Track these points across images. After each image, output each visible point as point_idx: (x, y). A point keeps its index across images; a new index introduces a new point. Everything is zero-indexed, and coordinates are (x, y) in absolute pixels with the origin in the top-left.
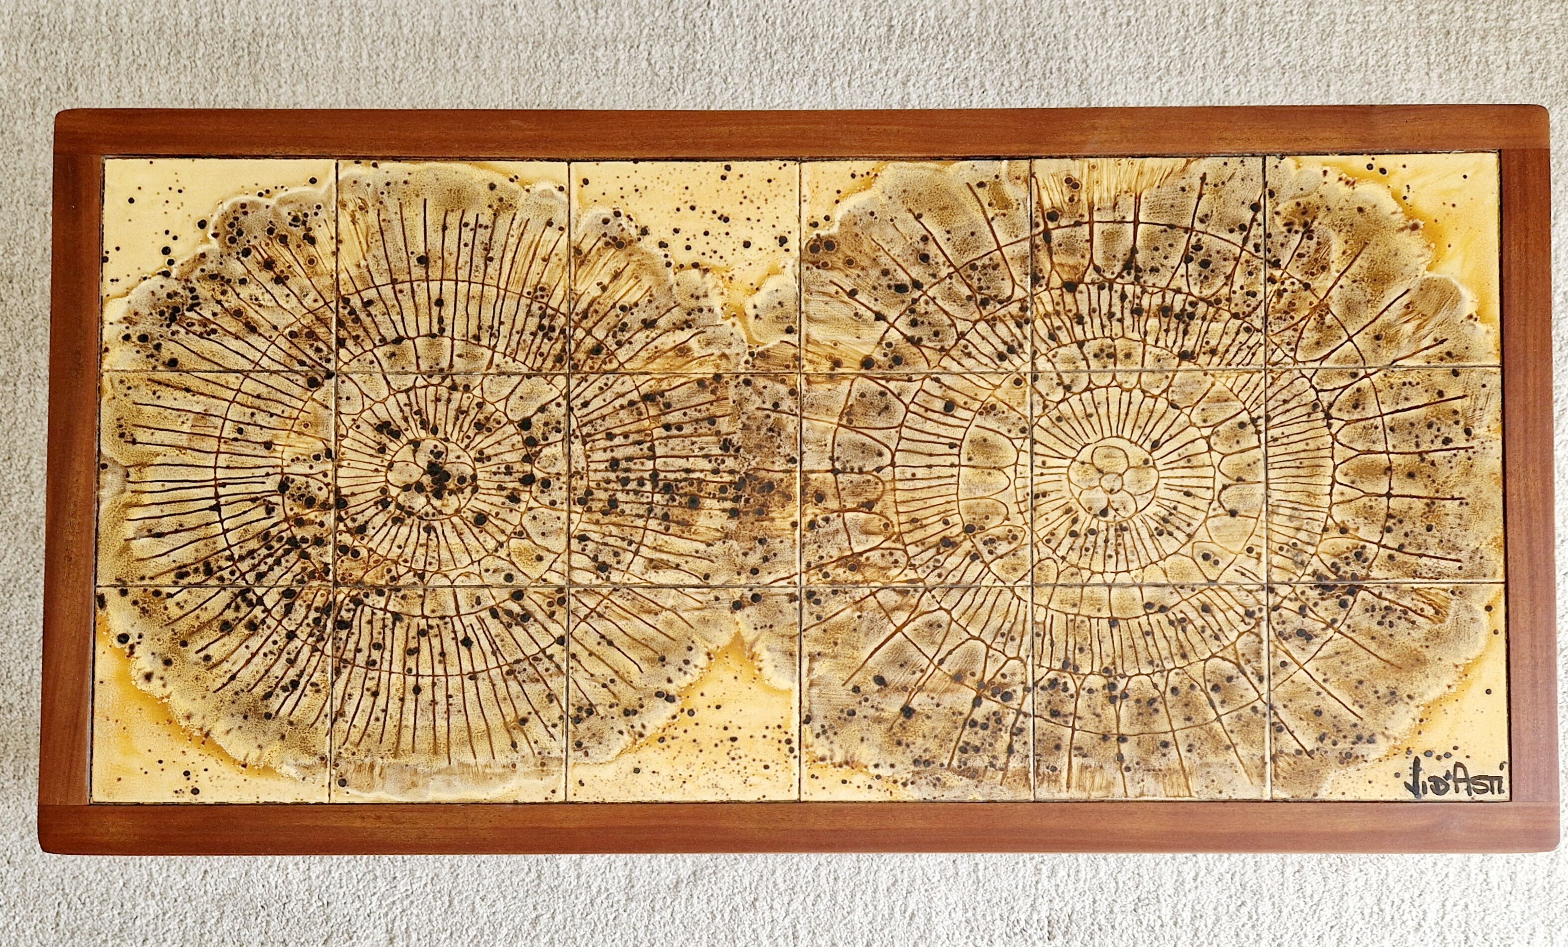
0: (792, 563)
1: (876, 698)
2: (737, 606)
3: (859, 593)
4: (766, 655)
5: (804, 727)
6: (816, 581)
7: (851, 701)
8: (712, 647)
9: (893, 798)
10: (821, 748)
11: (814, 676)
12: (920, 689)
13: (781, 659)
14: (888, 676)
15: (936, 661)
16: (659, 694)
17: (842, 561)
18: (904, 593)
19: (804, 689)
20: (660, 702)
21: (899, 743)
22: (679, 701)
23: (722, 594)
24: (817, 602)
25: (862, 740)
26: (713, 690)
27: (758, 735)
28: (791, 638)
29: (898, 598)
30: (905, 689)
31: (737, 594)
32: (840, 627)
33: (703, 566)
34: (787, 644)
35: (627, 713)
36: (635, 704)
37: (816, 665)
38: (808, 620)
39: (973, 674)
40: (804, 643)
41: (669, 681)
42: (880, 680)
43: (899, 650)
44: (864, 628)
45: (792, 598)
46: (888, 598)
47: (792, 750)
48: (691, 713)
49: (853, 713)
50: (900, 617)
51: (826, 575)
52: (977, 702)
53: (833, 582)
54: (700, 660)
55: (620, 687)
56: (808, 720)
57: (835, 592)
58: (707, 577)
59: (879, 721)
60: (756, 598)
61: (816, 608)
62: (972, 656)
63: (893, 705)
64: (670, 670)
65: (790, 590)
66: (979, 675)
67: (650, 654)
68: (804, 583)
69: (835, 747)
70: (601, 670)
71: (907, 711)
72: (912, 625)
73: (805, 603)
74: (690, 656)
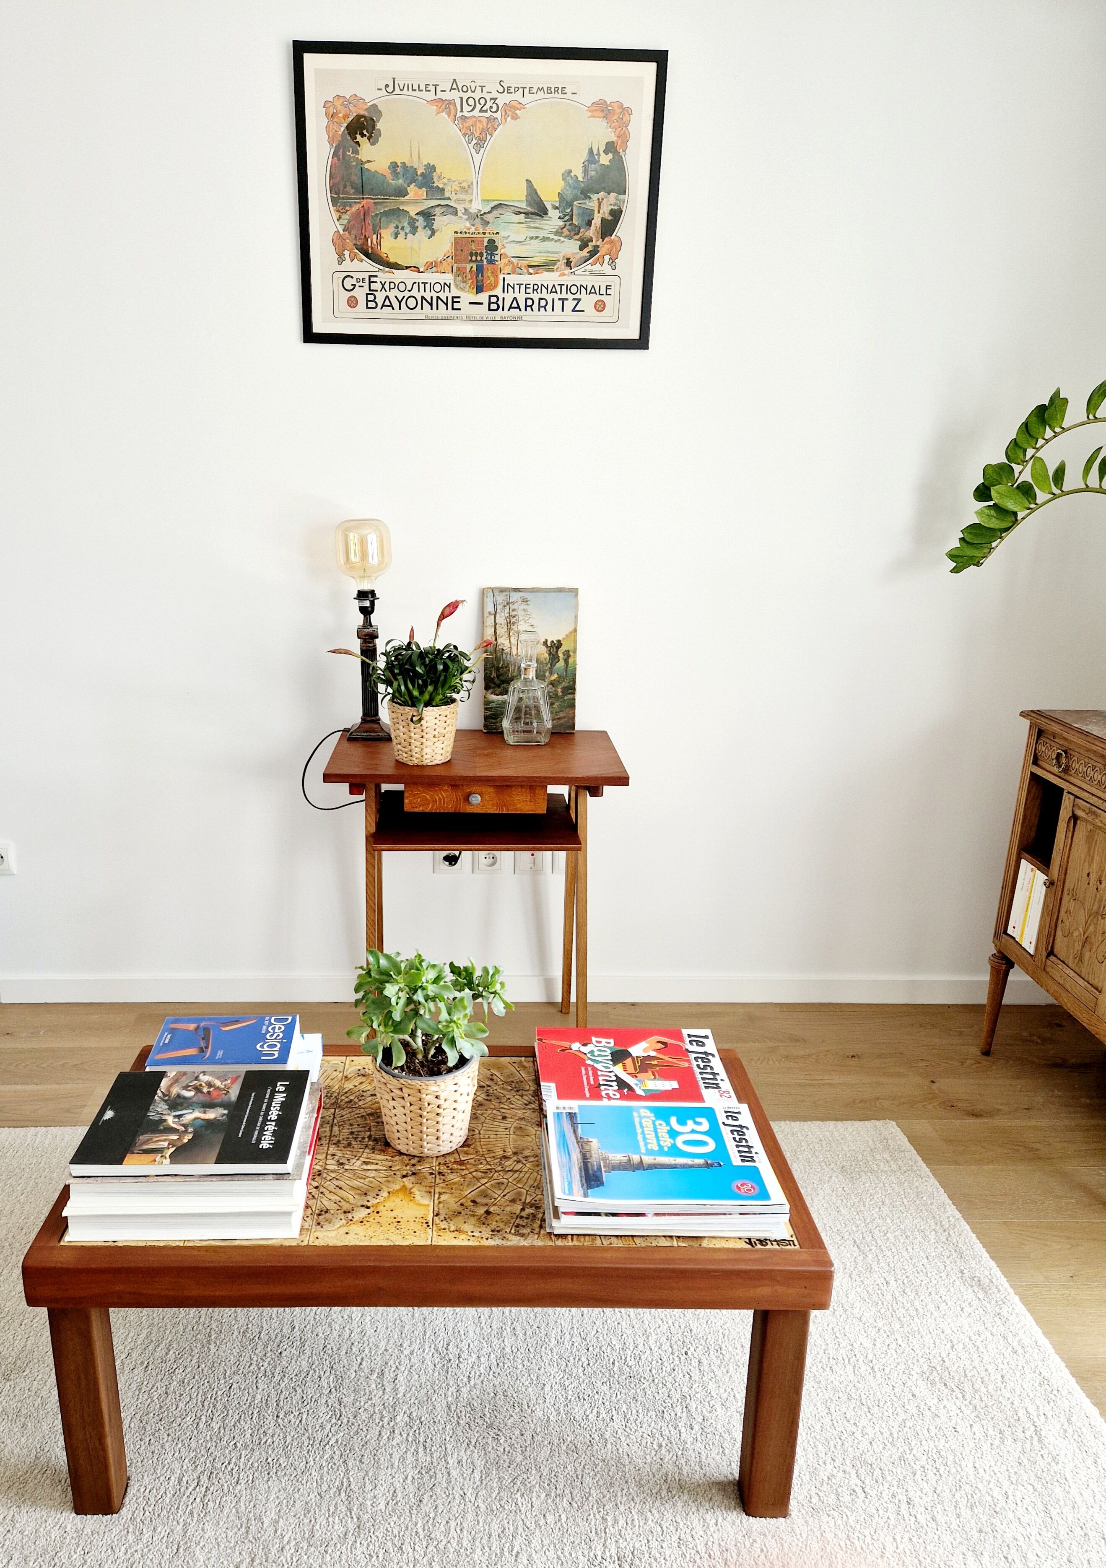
0: (432, 1163)
1: (472, 1208)
2: (404, 1176)
3: (463, 1173)
4: (417, 1193)
5: (435, 1218)
6: (443, 1169)
7: (460, 1209)
8: (390, 1190)
9: (481, 1244)
10: (444, 1225)
11: (441, 1200)
12: (495, 1205)
13: (423, 1194)
14: (478, 1200)
15: (502, 1195)
16: (362, 1206)
17: (455, 1162)
18: (486, 1173)
19: (436, 1204)
20: (363, 1209)
21: (484, 1224)
22: (372, 1209)
23: (398, 1173)
24: (444, 1175)
25: (465, 1222)
26: (389, 1204)
27: (411, 1220)
28: (430, 1187)
29: (483, 1175)
30: (486, 1204)
31: (405, 1173)
32: (455, 1183)
33: (390, 1163)
34: (428, 1189)
35: (345, 1212)
36: (350, 1209)
37: (442, 1196)
38: (438, 1181)
39: (520, 1200)
40: (436, 1189)
41: (368, 1201)
42: (474, 1202)
43: (483, 1191)
44: (466, 1184)
45: (431, 1174)
46: (480, 1174)
47: (428, 1226)
48: (378, 1212)
49: (460, 1213)
50: (484, 1181)
51: (448, 1167)
52: (523, 1210)
53: (451, 1169)
54: (385, 1194)
55: (343, 1203)
56: (437, 1215)
57: (452, 1172)
58: (391, 1167)
59: (474, 1216)
60: (414, 1174)
61: (442, 1177)
62: (520, 1194)
63: (481, 1211)
64: (369, 1198)
65: (431, 1171)
66: (523, 1200)
67: (359, 1192)
68: (437, 1168)
69: (451, 1225)
70: (334, 1197)
71: (488, 1213)
72: (489, 1184)
73: (438, 1176)
74: (379, 1193)
